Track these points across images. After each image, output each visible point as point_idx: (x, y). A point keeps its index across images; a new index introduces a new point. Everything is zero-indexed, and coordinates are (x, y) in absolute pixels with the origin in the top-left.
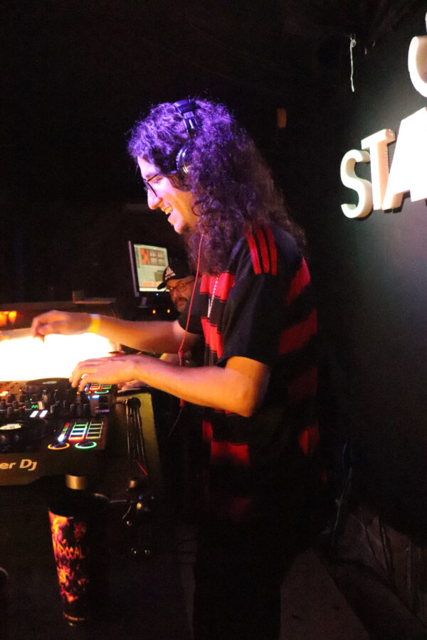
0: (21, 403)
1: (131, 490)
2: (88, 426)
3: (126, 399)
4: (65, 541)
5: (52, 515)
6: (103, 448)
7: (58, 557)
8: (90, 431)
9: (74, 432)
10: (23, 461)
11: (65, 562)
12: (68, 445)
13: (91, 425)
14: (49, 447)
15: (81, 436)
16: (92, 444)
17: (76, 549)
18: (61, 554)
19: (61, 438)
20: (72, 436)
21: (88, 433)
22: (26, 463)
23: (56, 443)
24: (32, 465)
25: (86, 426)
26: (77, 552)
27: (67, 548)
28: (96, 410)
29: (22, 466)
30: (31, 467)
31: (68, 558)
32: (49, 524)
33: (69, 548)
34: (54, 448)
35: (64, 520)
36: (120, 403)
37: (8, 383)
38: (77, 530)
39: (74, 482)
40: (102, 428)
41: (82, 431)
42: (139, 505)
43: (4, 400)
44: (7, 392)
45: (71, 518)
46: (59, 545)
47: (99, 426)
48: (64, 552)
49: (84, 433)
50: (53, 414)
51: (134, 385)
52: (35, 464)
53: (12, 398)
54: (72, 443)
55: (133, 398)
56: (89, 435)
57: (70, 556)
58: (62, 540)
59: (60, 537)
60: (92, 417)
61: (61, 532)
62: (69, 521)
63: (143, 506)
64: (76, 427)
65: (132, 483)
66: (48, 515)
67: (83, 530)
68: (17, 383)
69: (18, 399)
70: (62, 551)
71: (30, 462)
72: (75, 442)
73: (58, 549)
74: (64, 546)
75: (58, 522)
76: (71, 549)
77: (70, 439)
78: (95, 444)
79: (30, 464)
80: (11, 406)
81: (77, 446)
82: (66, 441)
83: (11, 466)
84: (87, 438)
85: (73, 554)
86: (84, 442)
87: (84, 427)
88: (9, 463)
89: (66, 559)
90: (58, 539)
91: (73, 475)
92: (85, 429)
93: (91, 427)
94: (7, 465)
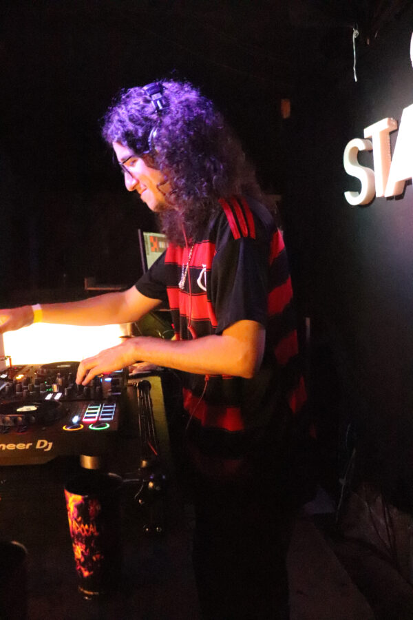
0: (36, 386)
1: (144, 469)
2: (101, 408)
3: (137, 382)
4: (80, 519)
5: (67, 494)
6: (116, 428)
7: (73, 534)
8: (104, 413)
9: (88, 413)
10: (39, 442)
11: (80, 539)
12: (82, 426)
13: (103, 406)
14: (64, 428)
15: (94, 417)
16: (105, 426)
17: (91, 526)
18: (76, 531)
19: (75, 419)
20: (86, 418)
21: (101, 415)
22: (42, 444)
23: (70, 424)
24: (48, 445)
25: (99, 407)
26: (91, 529)
27: (82, 526)
28: (108, 393)
29: (38, 446)
30: (47, 447)
31: (83, 535)
32: (65, 502)
33: (84, 525)
34: (68, 429)
35: (79, 498)
36: (131, 385)
37: (23, 367)
38: (92, 508)
39: (88, 462)
40: (114, 410)
41: (96, 413)
42: (151, 485)
43: (20, 383)
44: (22, 376)
45: (86, 496)
46: (74, 522)
47: (112, 408)
48: (80, 529)
49: (97, 415)
50: (66, 396)
51: (146, 367)
52: (51, 444)
53: (28, 381)
54: (86, 425)
55: (144, 381)
56: (102, 417)
57: (85, 532)
58: (78, 517)
59: (75, 515)
60: (105, 399)
61: (76, 510)
62: (84, 499)
63: (155, 485)
64: (90, 409)
65: (144, 463)
66: (64, 491)
67: (98, 508)
68: (32, 367)
69: (33, 381)
70: (78, 528)
71: (46, 443)
72: (90, 423)
73: (74, 526)
74: (79, 523)
75: (73, 500)
76: (86, 527)
77: (84, 420)
78: (108, 426)
79: (46, 445)
80: (27, 388)
81: (90, 427)
82: (80, 422)
83: (28, 446)
84: (100, 419)
85: (88, 531)
86: (98, 424)
87: (97, 409)
88: (26, 444)
89: (81, 536)
90: (73, 517)
91: (87, 455)
92: (98, 411)
93: (105, 409)
94: (24, 445)
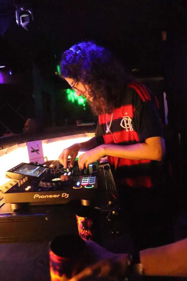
0: (59, 169)
1: (109, 205)
2: (89, 178)
3: (103, 166)
4: (83, 228)
5: (77, 217)
6: (97, 187)
8: (90, 180)
9: (83, 181)
10: (63, 194)
11: (84, 237)
12: (81, 187)
13: (90, 178)
14: (74, 188)
15: (87, 182)
16: (92, 186)
17: (89, 231)
18: (82, 233)
19: (78, 184)
20: (83, 183)
21: (89, 181)
22: (64, 195)
23: (76, 186)
24: (67, 195)
25: (88, 178)
26: (89, 233)
27: (85, 231)
28: (91, 170)
29: (62, 196)
30: (66, 196)
31: (85, 235)
32: (76, 220)
33: (86, 231)
34: (75, 188)
35: (83, 219)
36: (101, 168)
37: (53, 161)
38: (89, 223)
39: (85, 203)
40: (95, 179)
41: (87, 181)
42: (114, 212)
43: (52, 168)
44: (53, 165)
45: (86, 218)
46: (81, 229)
47: (94, 178)
48: (84, 232)
49: (88, 181)
50: (73, 173)
51: (106, 160)
52: (68, 195)
53: (55, 167)
54: (83, 186)
55: (106, 166)
56: (90, 182)
57: (86, 234)
58: (83, 227)
59: (81, 226)
60: (90, 174)
61: (82, 224)
62: (85, 219)
63: (115, 212)
64: (84, 179)
65: (110, 202)
66: (76, 217)
67: (92, 223)
68: (56, 161)
69: (58, 168)
70: (83, 232)
71: (66, 194)
72: (85, 185)
73: (81, 231)
74: (83, 230)
75: (80, 220)
76: (87, 231)
77: (82, 184)
78: (93, 186)
79: (66, 195)
80: (55, 171)
81: (85, 187)
82: (80, 185)
83: (58, 196)
84: (89, 183)
85: (87, 233)
86: (88, 185)
87: (87, 179)
88: (57, 195)
90: (81, 227)
91: (84, 199)
92: (88, 180)
93: (91, 178)
94: (56, 195)
